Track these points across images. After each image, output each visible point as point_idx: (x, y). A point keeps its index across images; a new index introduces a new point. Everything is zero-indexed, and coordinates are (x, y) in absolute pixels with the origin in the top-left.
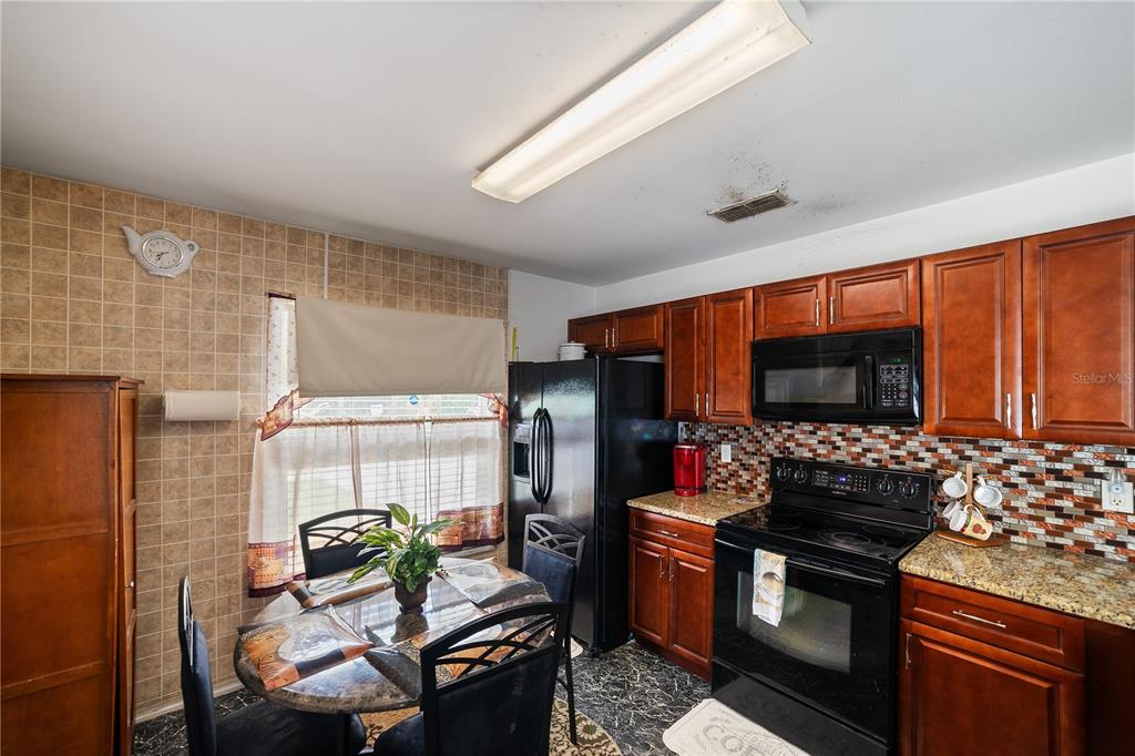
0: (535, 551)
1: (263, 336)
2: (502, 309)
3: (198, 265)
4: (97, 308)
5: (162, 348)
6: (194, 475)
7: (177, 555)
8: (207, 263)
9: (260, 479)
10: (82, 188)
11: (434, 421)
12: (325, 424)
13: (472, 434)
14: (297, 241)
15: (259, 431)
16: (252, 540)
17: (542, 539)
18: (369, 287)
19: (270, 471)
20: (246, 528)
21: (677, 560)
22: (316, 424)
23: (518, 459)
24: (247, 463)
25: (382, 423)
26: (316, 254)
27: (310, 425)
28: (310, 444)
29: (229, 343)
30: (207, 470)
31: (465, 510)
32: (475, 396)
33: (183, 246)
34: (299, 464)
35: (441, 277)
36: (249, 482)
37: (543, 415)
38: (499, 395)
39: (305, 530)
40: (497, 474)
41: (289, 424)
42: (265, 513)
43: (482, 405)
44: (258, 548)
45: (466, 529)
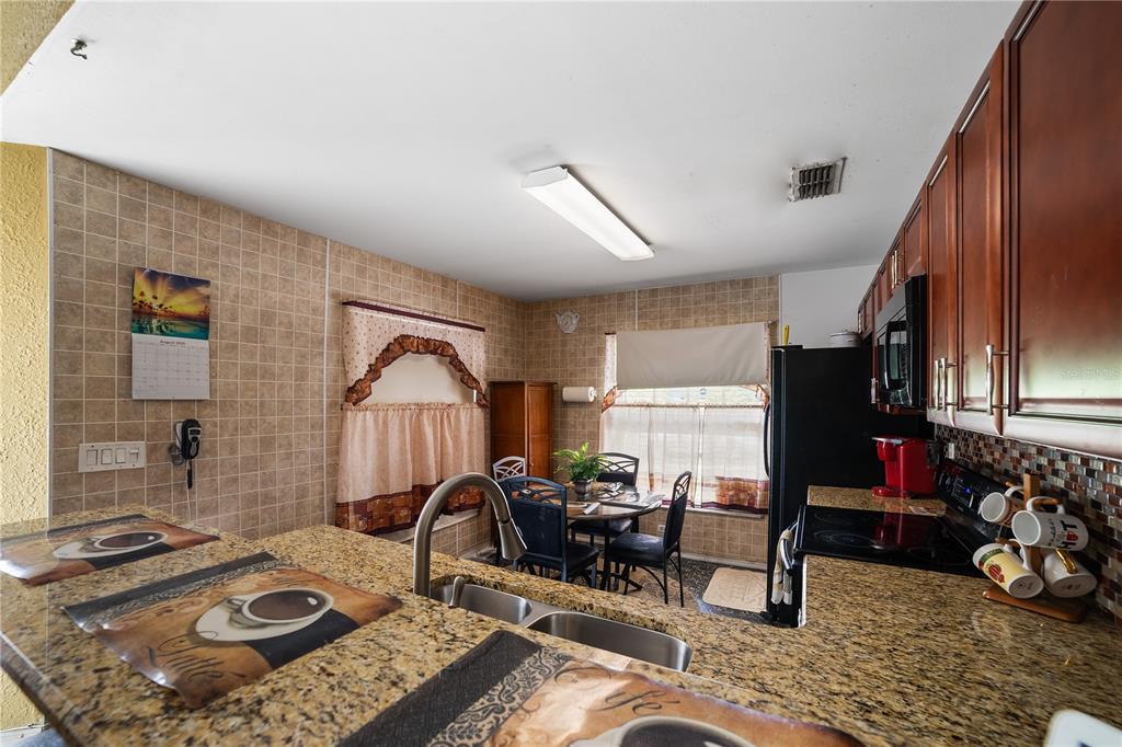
2: (773, 311)
3: (580, 324)
10: (545, 302)
11: (707, 407)
12: (634, 406)
13: (741, 419)
14: (622, 299)
15: (602, 408)
18: (662, 317)
22: (629, 406)
27: (626, 405)
31: (736, 480)
33: (574, 316)
41: (612, 405)
43: (751, 395)
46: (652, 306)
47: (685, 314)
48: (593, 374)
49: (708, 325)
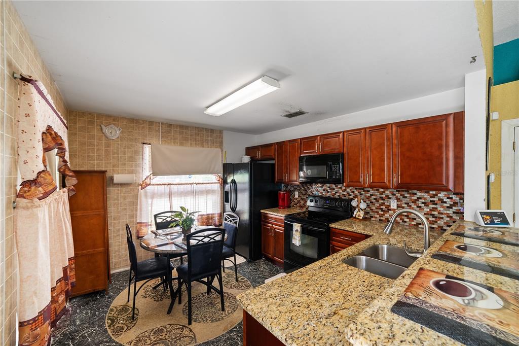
0: (226, 224)
1: (141, 156)
2: (221, 145)
3: (121, 135)
4: (94, 149)
5: (112, 161)
6: (121, 200)
7: (116, 225)
8: (125, 134)
9: (140, 202)
10: (90, 114)
11: (197, 184)
12: (160, 185)
13: (210, 188)
14: (151, 125)
15: (140, 187)
16: (138, 221)
17: (228, 220)
18: (174, 139)
19: (143, 199)
20: (136, 218)
21: (275, 229)
22: (158, 185)
23: (226, 197)
24: (137, 197)
25: (179, 184)
26: (157, 129)
27: (156, 185)
28: (156, 191)
29: (131, 159)
30: (125, 199)
31: (208, 214)
32: (211, 175)
33: (117, 129)
34: (152, 198)
35: (199, 135)
36: (137, 203)
37: (233, 182)
38: (219, 175)
39: (156, 216)
40: (219, 202)
41: (149, 185)
42: (142, 212)
43: (213, 178)
44: (140, 223)
45: (208, 221)
46: (169, 132)
47: (186, 139)
48: (132, 166)
49: (196, 147)
